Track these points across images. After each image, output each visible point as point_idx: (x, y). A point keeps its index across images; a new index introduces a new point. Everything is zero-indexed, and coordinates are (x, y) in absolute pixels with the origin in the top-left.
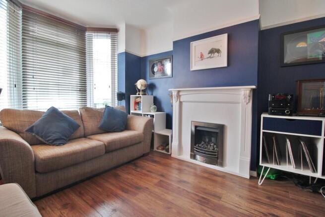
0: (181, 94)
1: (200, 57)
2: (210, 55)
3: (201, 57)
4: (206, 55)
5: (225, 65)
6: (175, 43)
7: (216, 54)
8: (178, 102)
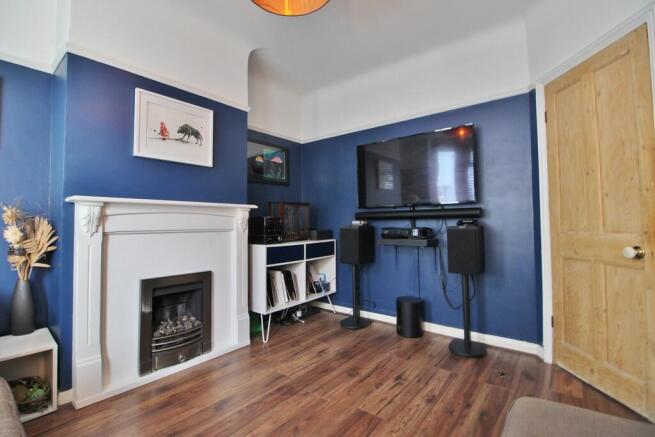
0: (108, 211)
1: (159, 130)
2: (181, 135)
3: (162, 131)
4: (173, 132)
5: (209, 163)
6: (73, 60)
7: (192, 138)
8: (99, 236)
